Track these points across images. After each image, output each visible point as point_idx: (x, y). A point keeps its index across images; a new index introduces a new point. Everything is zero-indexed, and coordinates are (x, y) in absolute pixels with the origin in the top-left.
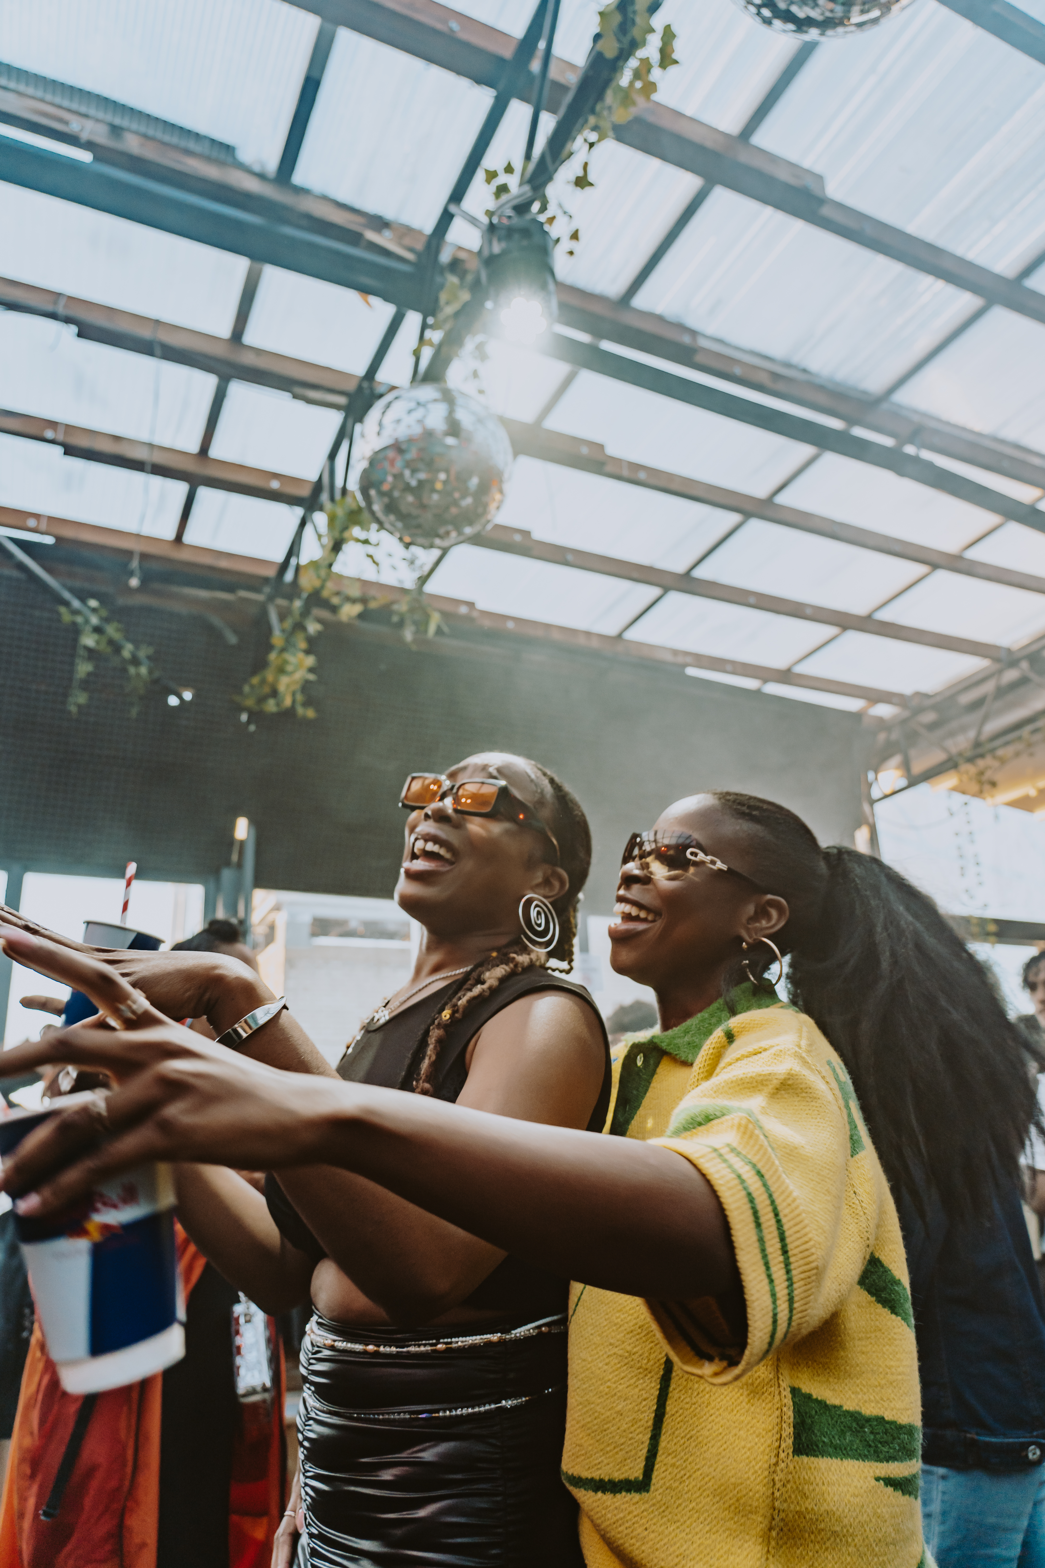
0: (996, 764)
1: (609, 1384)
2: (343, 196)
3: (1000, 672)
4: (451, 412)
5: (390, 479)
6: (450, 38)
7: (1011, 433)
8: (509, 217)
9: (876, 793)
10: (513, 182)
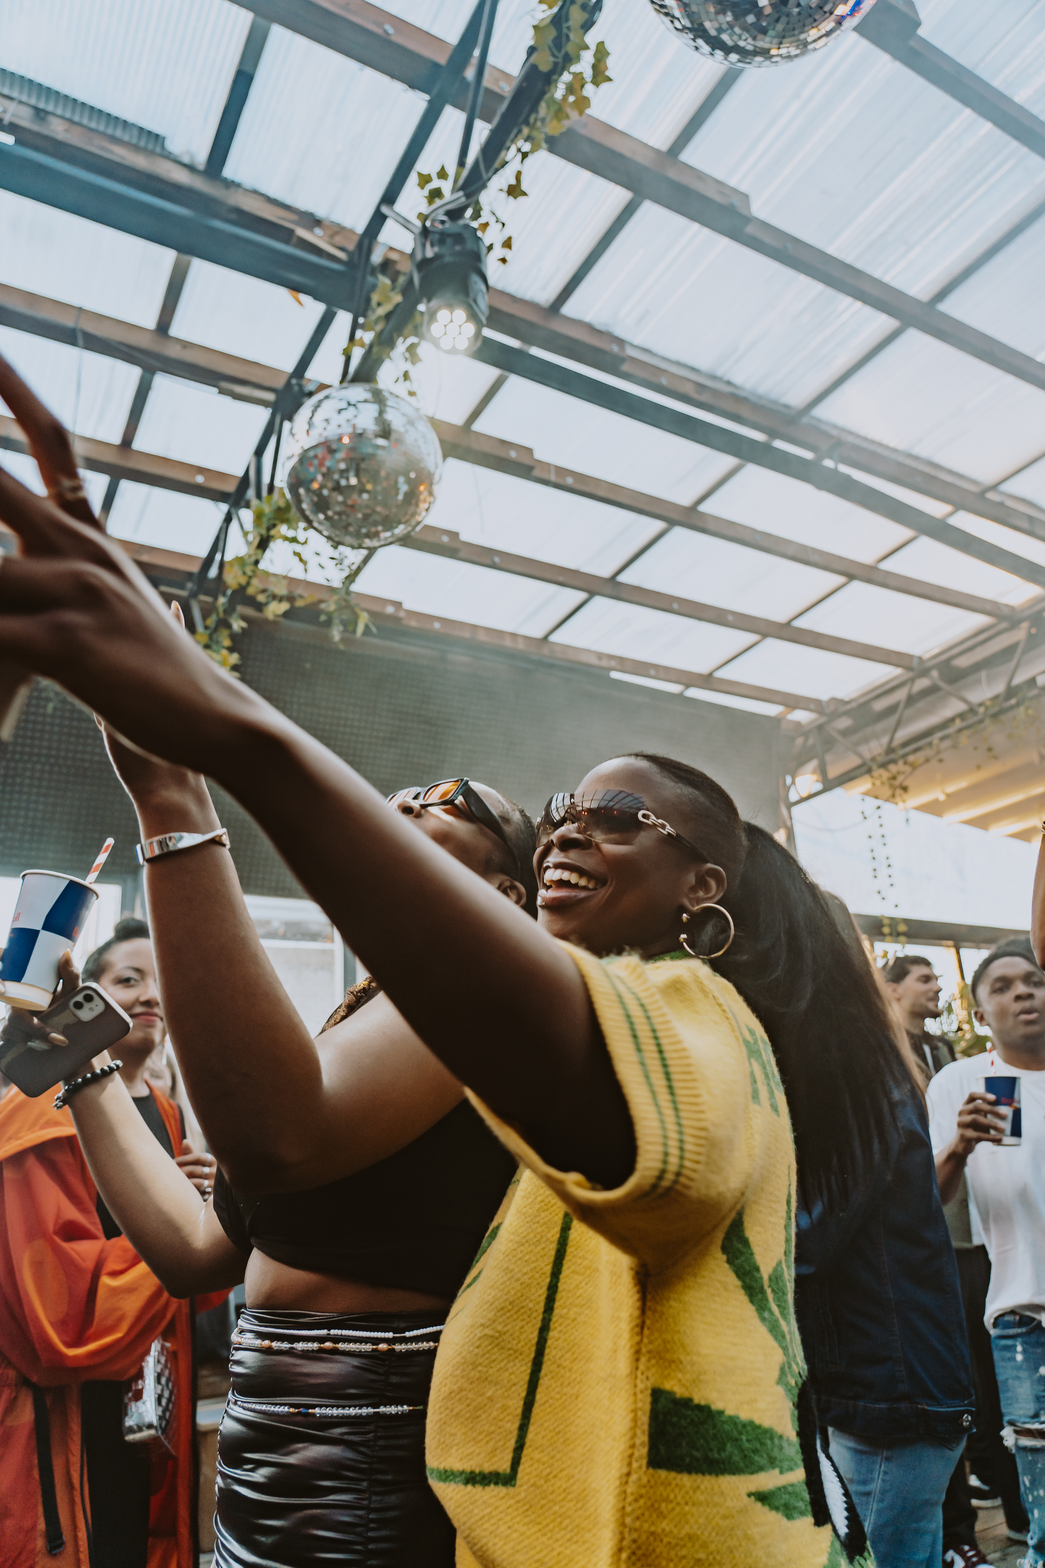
0: (907, 769)
1: (480, 1368)
2: (273, 192)
3: (912, 680)
4: (381, 412)
5: (320, 478)
6: (385, 42)
7: (923, 451)
8: (443, 222)
9: (793, 797)
10: (446, 187)
